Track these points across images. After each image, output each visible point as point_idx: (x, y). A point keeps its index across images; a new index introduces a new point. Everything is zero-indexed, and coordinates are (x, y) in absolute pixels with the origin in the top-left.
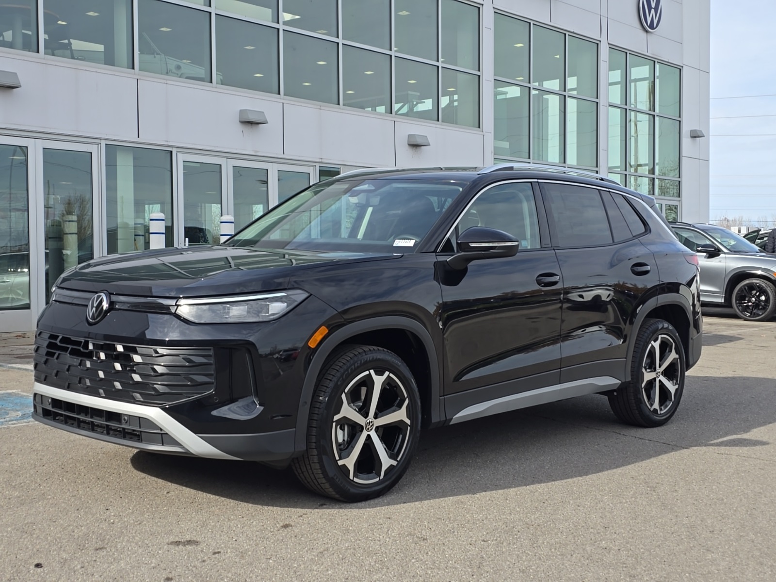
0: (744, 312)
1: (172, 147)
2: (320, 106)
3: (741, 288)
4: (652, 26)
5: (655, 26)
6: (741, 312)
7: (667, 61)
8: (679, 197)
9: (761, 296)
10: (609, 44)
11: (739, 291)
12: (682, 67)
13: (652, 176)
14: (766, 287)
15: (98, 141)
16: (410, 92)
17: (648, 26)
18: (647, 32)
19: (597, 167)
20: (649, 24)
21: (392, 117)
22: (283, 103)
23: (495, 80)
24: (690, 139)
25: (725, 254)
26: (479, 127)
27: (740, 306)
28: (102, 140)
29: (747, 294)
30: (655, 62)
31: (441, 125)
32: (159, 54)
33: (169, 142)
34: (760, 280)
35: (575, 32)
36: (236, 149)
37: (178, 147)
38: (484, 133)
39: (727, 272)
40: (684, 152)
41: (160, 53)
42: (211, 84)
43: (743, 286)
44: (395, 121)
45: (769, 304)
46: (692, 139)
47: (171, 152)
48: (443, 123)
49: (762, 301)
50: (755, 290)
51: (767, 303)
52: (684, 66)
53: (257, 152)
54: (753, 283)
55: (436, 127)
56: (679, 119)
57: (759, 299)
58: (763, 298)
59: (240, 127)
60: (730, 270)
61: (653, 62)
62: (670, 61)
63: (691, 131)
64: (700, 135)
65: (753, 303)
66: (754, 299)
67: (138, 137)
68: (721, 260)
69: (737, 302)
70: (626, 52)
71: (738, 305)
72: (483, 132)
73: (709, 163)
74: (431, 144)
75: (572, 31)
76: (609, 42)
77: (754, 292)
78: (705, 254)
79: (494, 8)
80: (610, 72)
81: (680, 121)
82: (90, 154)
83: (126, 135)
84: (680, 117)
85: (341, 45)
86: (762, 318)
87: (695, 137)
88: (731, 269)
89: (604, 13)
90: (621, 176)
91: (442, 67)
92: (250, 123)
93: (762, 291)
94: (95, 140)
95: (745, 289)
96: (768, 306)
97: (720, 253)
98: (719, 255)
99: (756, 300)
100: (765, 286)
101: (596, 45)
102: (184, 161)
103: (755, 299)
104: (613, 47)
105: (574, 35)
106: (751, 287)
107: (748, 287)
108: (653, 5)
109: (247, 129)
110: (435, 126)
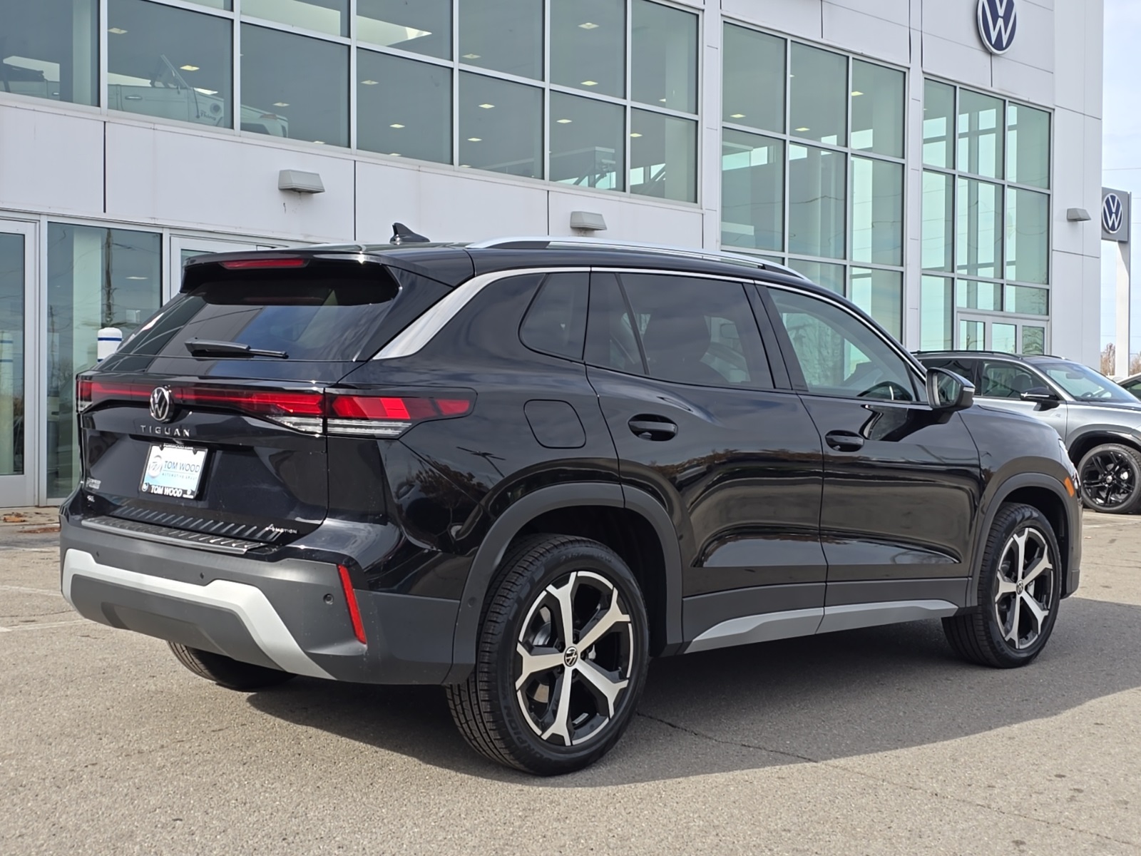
0: (1096, 498)
1: (163, 227)
2: (419, 166)
3: (1090, 459)
4: (998, 45)
5: (1004, 45)
6: (1091, 498)
7: (1026, 99)
8: (1048, 314)
9: (1123, 472)
10: (923, 72)
11: (1086, 464)
12: (1054, 110)
13: (1001, 281)
14: (1129, 459)
15: (37, 217)
16: (597, 148)
17: (995, 46)
18: (991, 54)
19: (902, 265)
20: (993, 43)
21: (545, 185)
22: (355, 161)
23: (723, 127)
24: (1066, 224)
25: (1067, 404)
26: (696, 202)
27: (1088, 488)
28: (42, 216)
29: (1099, 469)
30: (1005, 101)
31: (630, 198)
32: (186, 88)
33: (157, 219)
34: (1120, 447)
35: (865, 53)
36: (273, 232)
37: (171, 228)
38: (704, 211)
39: (1069, 433)
40: (1056, 243)
41: (187, 86)
42: (232, 130)
43: (1093, 456)
44: (548, 191)
45: (1134, 485)
46: (1071, 223)
47: (161, 235)
48: (633, 195)
49: (1123, 480)
50: (1111, 463)
51: (1131, 484)
52: (1056, 109)
53: (309, 236)
54: (1110, 451)
55: (619, 201)
56: (1047, 192)
57: (1119, 477)
58: (1125, 476)
59: (279, 198)
60: (1073, 430)
61: (1002, 102)
62: (1031, 101)
63: (1068, 210)
64: (1082, 217)
65: (1109, 484)
66: (1110, 477)
67: (105, 211)
68: (1059, 413)
69: (1085, 481)
70: (953, 86)
71: (1086, 486)
72: (702, 209)
73: (1100, 260)
74: (607, 227)
75: (860, 52)
76: (925, 70)
77: (1111, 466)
78: (1034, 404)
79: (722, 15)
80: (925, 122)
81: (1049, 195)
82: (22, 236)
83: (84, 207)
84: (1049, 188)
85: (458, 71)
86: (1122, 508)
87: (1076, 220)
88: (1075, 428)
89: (915, 23)
90: (945, 280)
91: (632, 107)
92: (297, 192)
93: (1125, 466)
94: (31, 216)
95: (1097, 460)
96: (1133, 489)
97: (1059, 402)
98: (1056, 405)
99: (1113, 479)
100: (1129, 456)
101: (902, 74)
102: (182, 250)
103: (1113, 477)
104: (930, 79)
105: (862, 59)
106: (1106, 458)
107: (1101, 457)
108: (1001, 12)
109: (292, 202)
110: (618, 198)
